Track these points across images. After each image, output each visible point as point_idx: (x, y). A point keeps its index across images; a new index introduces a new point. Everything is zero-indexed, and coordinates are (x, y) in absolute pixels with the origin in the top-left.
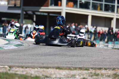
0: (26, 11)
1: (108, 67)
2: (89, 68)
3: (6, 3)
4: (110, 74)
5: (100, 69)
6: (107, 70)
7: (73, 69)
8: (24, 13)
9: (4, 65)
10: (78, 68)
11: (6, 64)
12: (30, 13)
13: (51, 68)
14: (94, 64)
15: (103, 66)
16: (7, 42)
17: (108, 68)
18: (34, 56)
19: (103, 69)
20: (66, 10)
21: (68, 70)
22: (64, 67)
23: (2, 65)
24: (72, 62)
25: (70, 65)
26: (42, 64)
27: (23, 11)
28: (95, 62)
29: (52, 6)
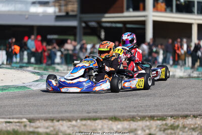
0: (85, 22)
1: (199, 113)
2: (167, 116)
3: (57, 9)
4: (199, 125)
5: (186, 117)
6: (197, 119)
7: (139, 119)
8: (83, 25)
9: (21, 118)
10: (148, 117)
11: (25, 116)
12: (93, 24)
13: (101, 119)
14: (178, 109)
15: (192, 111)
16: (38, 77)
17: (200, 115)
18: (79, 100)
19: (192, 116)
20: (154, 16)
21: (129, 121)
22: (123, 117)
23: (17, 118)
24: (141, 106)
25: (136, 112)
26: (88, 113)
27: (81, 21)
28: (181, 104)
29: (130, 11)
